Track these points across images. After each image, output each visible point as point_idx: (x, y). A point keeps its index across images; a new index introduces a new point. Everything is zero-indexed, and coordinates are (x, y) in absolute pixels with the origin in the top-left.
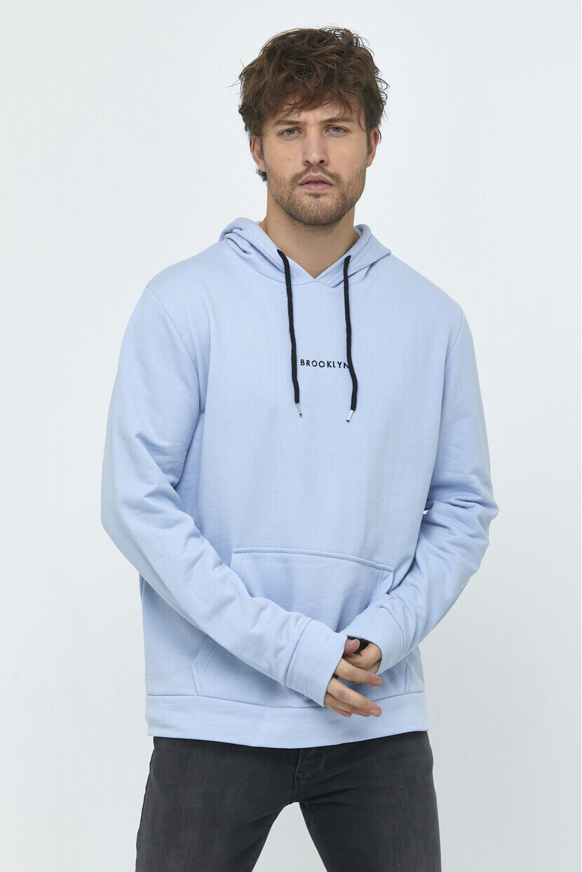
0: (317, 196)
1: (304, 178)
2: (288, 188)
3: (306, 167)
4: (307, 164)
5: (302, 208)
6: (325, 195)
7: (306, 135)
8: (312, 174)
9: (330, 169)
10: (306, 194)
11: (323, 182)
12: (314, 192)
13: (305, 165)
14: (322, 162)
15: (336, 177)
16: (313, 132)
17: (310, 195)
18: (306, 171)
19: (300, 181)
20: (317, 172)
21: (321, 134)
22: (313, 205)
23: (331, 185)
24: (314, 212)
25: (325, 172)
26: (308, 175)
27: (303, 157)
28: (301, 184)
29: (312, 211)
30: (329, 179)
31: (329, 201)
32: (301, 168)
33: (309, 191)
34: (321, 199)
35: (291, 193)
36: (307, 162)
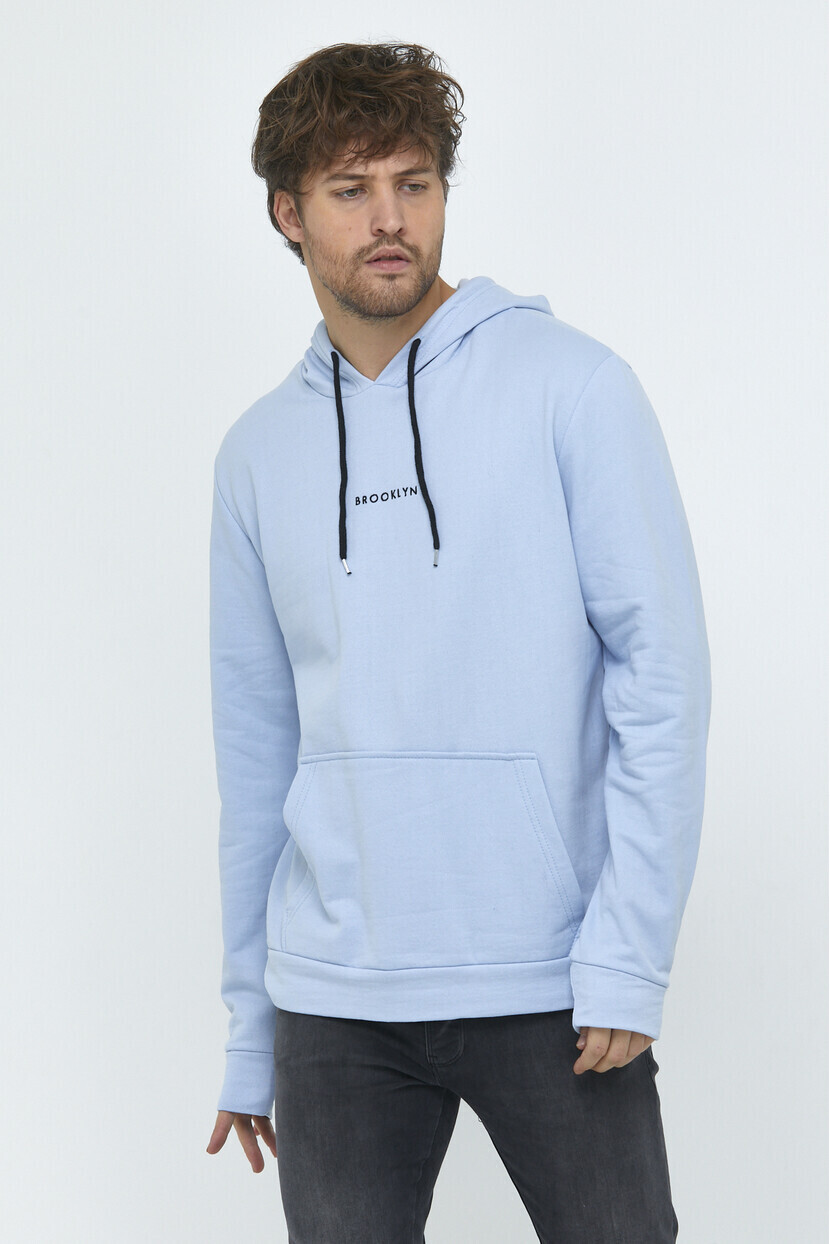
0: (392, 277)
1: (374, 253)
2: (349, 267)
3: (376, 238)
4: (378, 233)
5: (371, 295)
6: (402, 275)
7: (373, 193)
8: (387, 247)
9: (408, 240)
10: (377, 275)
11: (399, 258)
12: (389, 272)
13: (374, 235)
14: (400, 230)
15: (415, 250)
16: (384, 190)
17: (383, 276)
18: (377, 244)
19: (368, 258)
20: (394, 244)
21: (396, 193)
22: (386, 291)
23: (408, 261)
24: (389, 299)
25: (403, 244)
26: (380, 248)
27: (372, 224)
28: (369, 262)
29: (386, 298)
30: (407, 253)
31: (406, 284)
32: (368, 239)
33: (382, 272)
34: (398, 282)
35: (353, 275)
36: (380, 230)
